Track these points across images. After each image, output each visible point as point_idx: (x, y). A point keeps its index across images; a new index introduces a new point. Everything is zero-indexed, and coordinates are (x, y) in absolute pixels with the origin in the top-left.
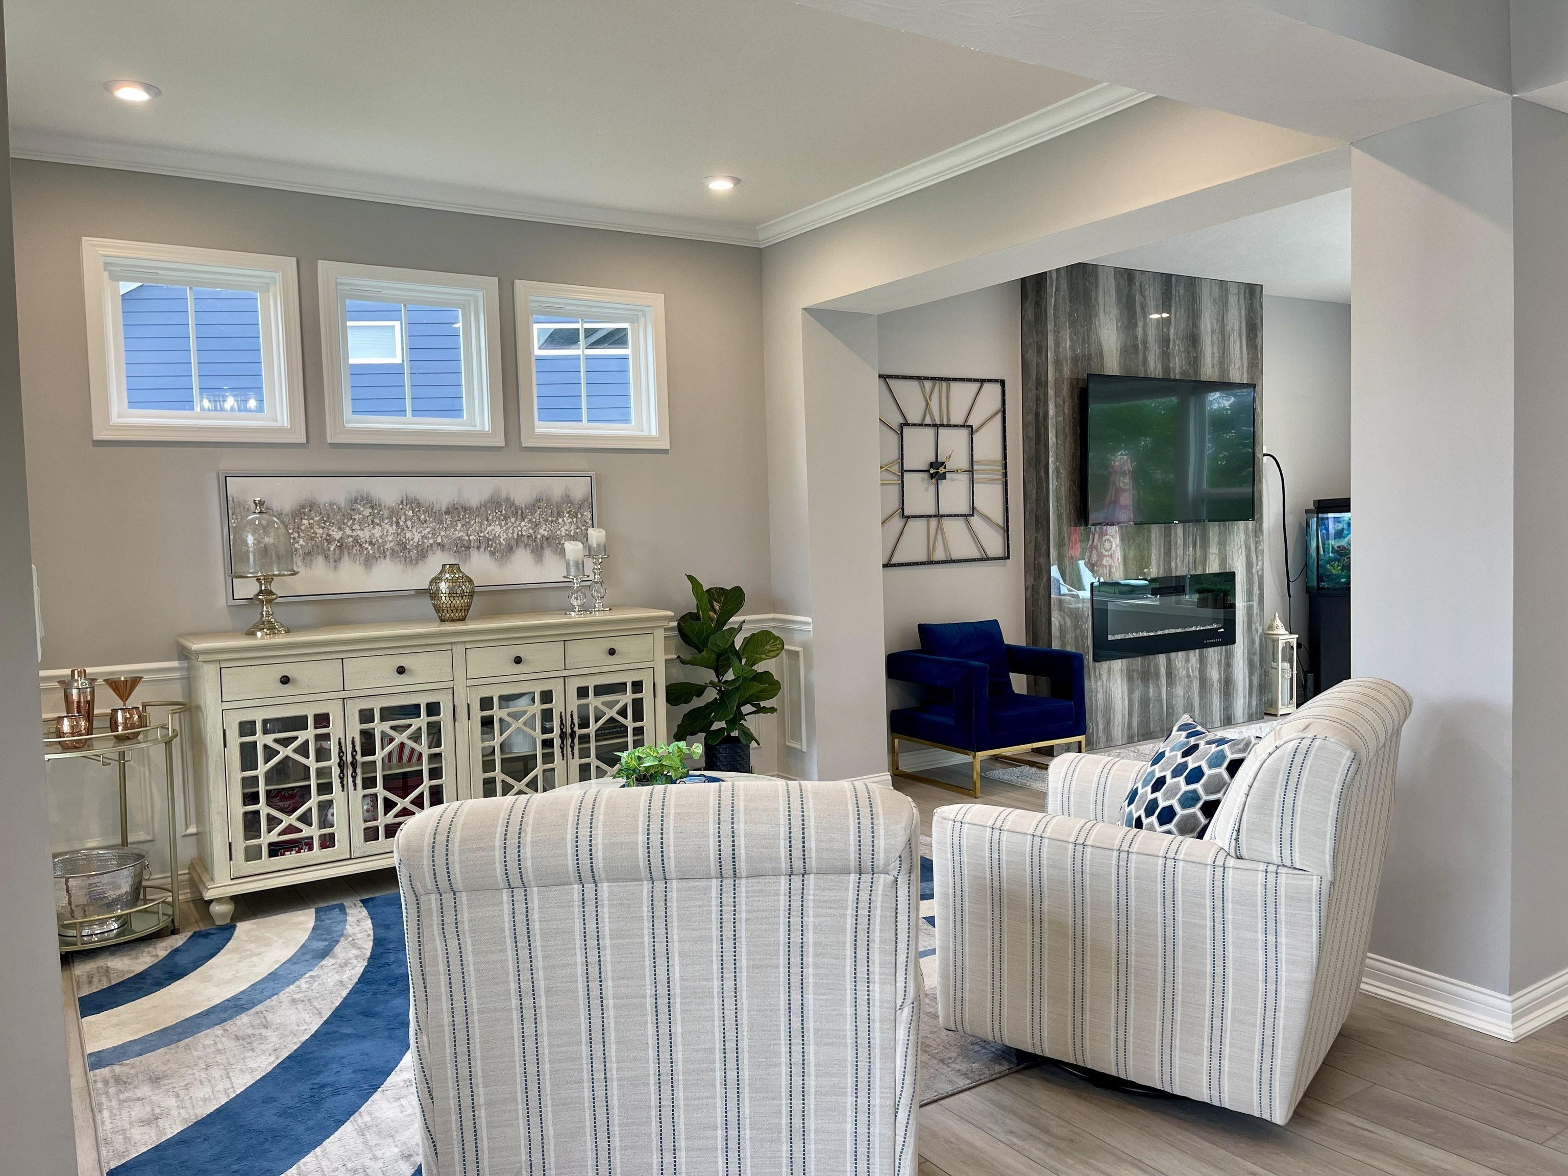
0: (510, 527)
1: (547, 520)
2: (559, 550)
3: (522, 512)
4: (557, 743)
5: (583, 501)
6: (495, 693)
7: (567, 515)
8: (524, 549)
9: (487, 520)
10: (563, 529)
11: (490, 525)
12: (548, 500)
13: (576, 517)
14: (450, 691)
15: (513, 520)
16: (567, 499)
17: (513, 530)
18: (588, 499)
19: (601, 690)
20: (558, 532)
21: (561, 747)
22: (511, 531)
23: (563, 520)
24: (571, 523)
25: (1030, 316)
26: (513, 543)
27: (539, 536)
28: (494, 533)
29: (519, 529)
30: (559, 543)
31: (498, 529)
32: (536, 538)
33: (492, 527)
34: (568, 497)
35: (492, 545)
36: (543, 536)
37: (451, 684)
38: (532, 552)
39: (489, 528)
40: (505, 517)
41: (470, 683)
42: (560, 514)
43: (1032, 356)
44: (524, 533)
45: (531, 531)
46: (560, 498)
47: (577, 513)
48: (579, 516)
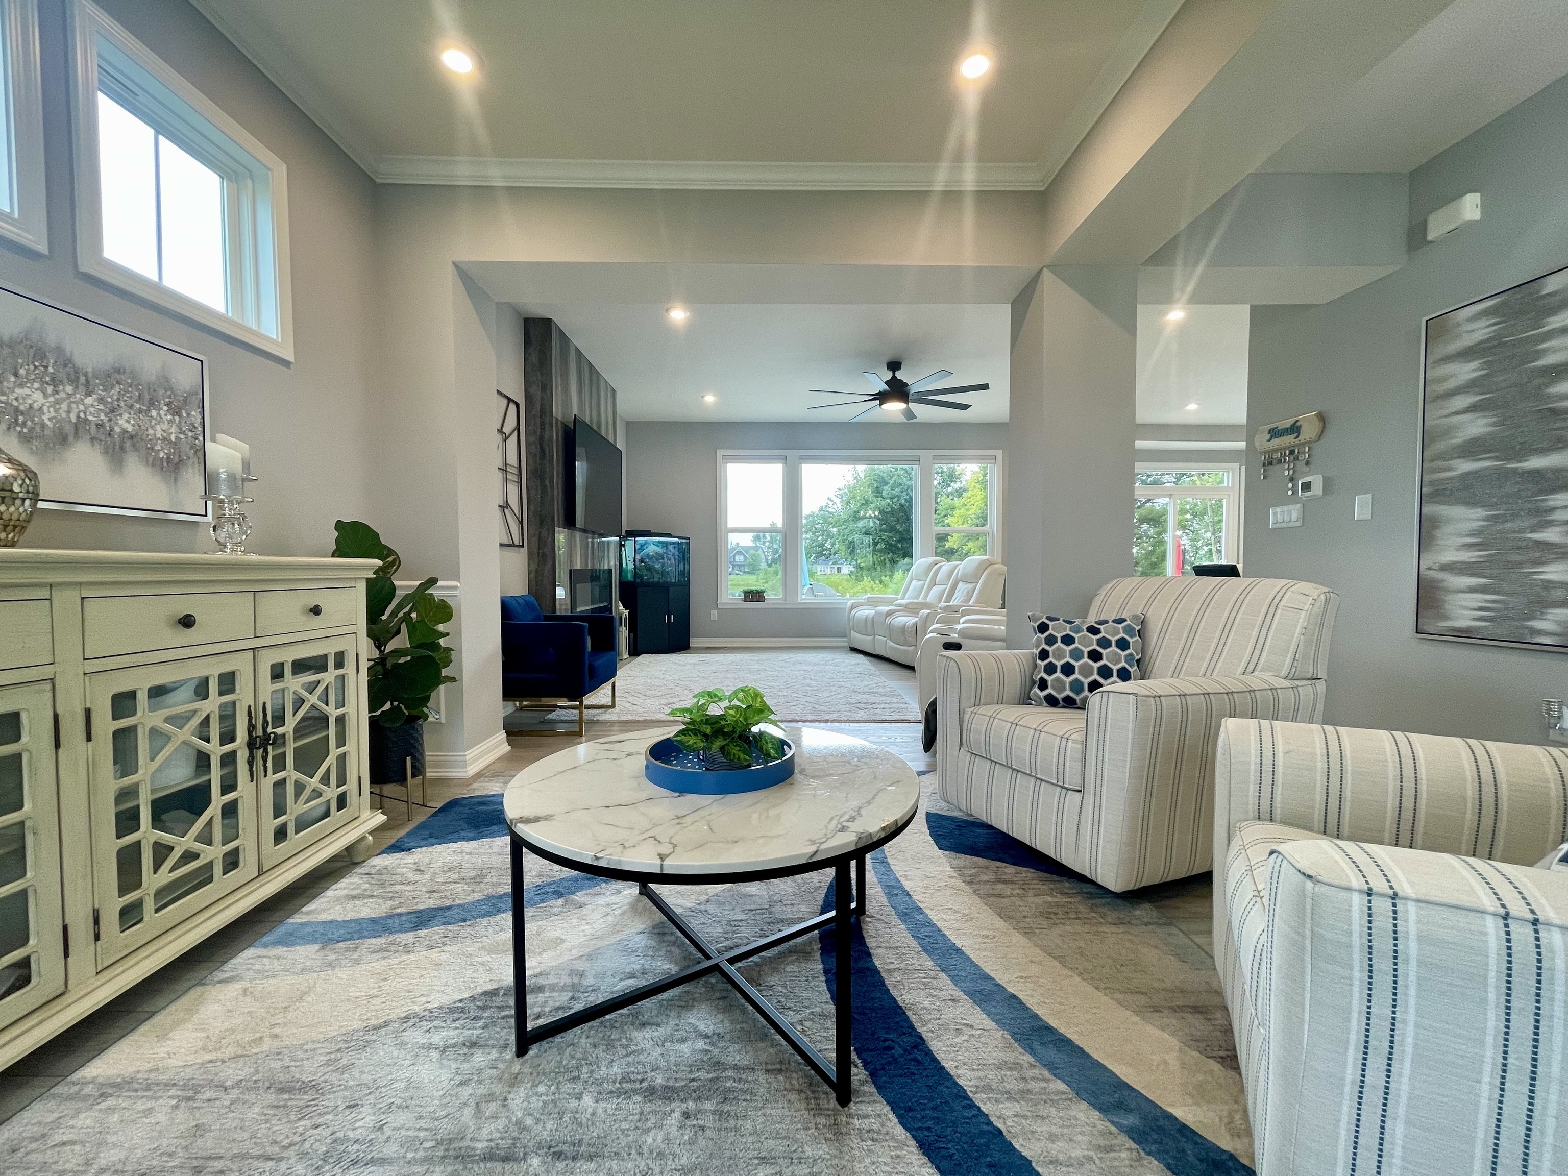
0: (63, 400)
1: (131, 407)
2: (151, 459)
3: (88, 381)
4: (242, 756)
5: (190, 394)
6: (141, 682)
7: (166, 408)
8: (89, 444)
9: (16, 375)
10: (158, 427)
11: (21, 386)
12: (133, 374)
13: (179, 414)
14: (48, 686)
15: (69, 389)
16: (165, 382)
17: (69, 406)
18: (197, 394)
19: (300, 666)
20: (151, 431)
21: (248, 762)
22: (64, 406)
23: (159, 414)
24: (171, 422)
25: (534, 358)
26: (69, 429)
27: (117, 429)
28: (29, 401)
29: (81, 407)
30: (152, 449)
31: (38, 397)
32: (112, 430)
33: (26, 391)
34: (167, 379)
35: (24, 424)
36: (125, 431)
37: (48, 672)
38: (106, 452)
39: (19, 391)
40: (53, 379)
41: (91, 666)
42: (153, 403)
43: (536, 391)
44: (90, 418)
45: (102, 417)
46: (153, 378)
47: (180, 409)
48: (184, 415)
